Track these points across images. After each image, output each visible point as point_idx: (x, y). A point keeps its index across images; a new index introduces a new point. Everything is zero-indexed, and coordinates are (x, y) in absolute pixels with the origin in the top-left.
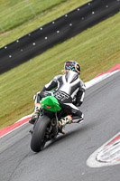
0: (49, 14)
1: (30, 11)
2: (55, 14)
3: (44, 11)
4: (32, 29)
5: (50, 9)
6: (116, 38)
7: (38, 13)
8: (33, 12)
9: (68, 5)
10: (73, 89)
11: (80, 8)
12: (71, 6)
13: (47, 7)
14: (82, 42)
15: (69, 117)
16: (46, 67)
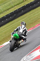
0: (8, 11)
1: (1, 10)
2: (10, 11)
3: (6, 10)
4: (2, 17)
5: (8, 10)
6: (30, 19)
7: (4, 11)
8: (2, 11)
9: (14, 8)
10: (23, 31)
11: (18, 9)
12: (15, 9)
13: (7, 9)
14: (19, 21)
15: (22, 40)
16: (7, 29)
